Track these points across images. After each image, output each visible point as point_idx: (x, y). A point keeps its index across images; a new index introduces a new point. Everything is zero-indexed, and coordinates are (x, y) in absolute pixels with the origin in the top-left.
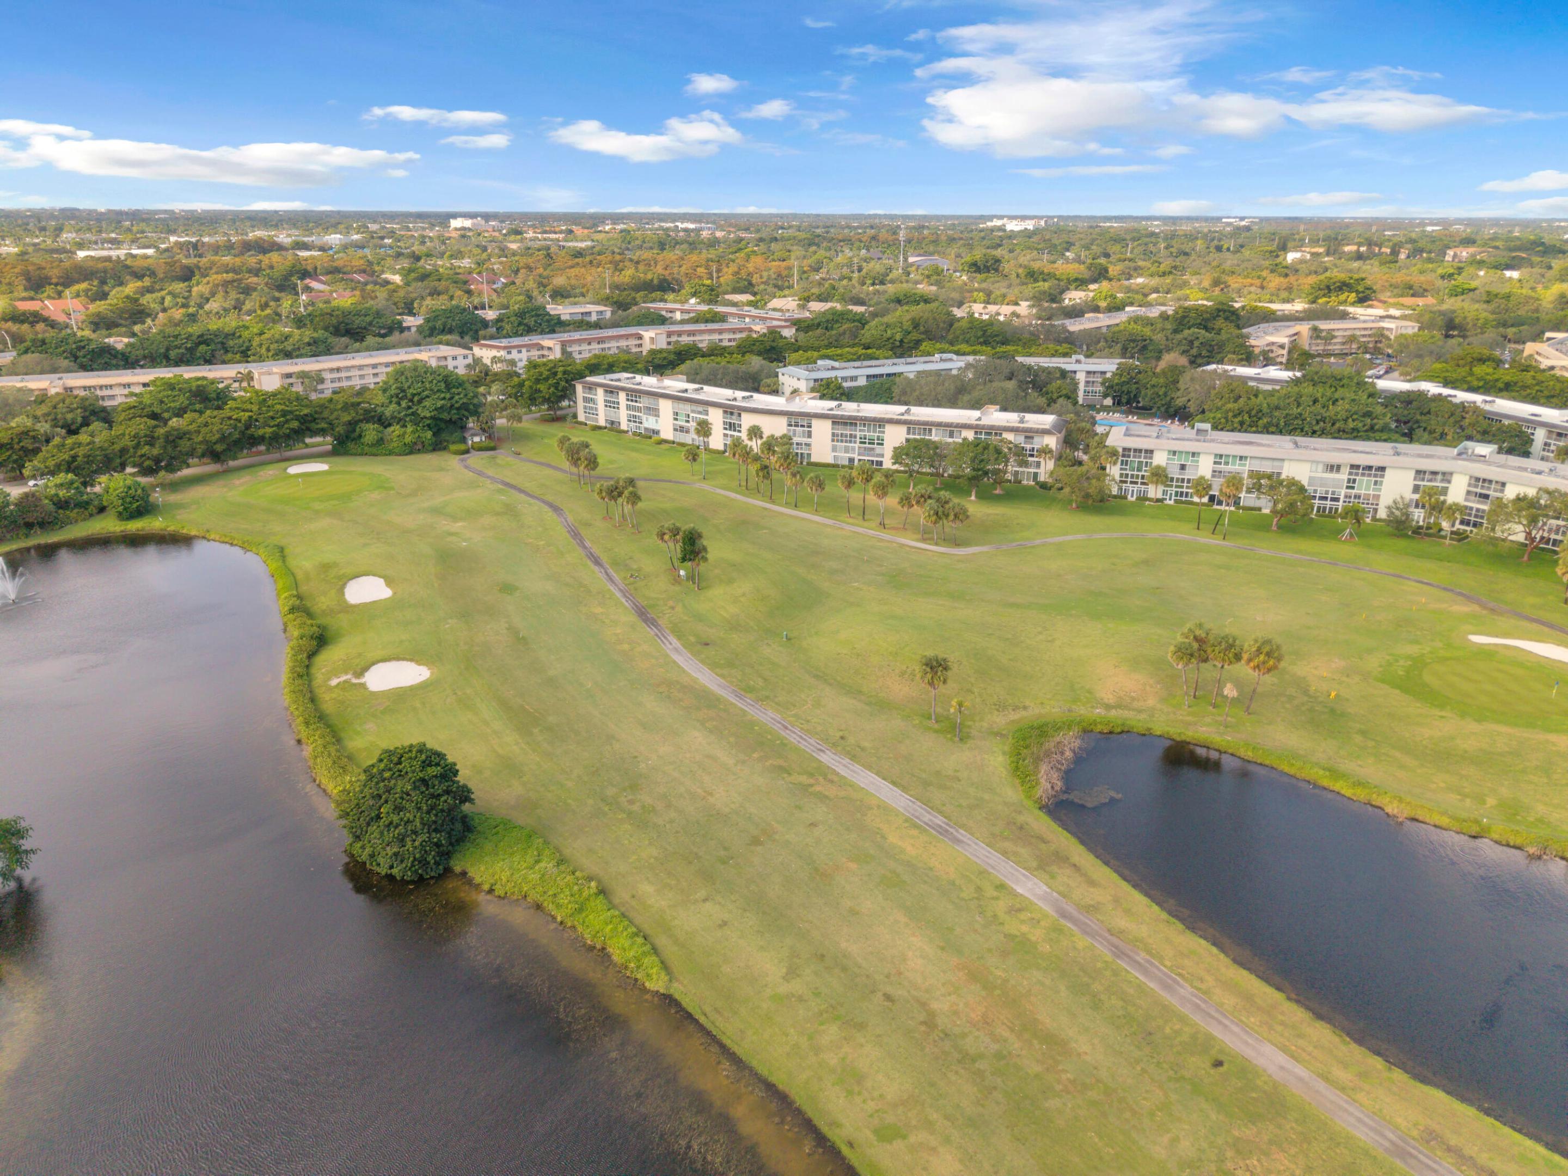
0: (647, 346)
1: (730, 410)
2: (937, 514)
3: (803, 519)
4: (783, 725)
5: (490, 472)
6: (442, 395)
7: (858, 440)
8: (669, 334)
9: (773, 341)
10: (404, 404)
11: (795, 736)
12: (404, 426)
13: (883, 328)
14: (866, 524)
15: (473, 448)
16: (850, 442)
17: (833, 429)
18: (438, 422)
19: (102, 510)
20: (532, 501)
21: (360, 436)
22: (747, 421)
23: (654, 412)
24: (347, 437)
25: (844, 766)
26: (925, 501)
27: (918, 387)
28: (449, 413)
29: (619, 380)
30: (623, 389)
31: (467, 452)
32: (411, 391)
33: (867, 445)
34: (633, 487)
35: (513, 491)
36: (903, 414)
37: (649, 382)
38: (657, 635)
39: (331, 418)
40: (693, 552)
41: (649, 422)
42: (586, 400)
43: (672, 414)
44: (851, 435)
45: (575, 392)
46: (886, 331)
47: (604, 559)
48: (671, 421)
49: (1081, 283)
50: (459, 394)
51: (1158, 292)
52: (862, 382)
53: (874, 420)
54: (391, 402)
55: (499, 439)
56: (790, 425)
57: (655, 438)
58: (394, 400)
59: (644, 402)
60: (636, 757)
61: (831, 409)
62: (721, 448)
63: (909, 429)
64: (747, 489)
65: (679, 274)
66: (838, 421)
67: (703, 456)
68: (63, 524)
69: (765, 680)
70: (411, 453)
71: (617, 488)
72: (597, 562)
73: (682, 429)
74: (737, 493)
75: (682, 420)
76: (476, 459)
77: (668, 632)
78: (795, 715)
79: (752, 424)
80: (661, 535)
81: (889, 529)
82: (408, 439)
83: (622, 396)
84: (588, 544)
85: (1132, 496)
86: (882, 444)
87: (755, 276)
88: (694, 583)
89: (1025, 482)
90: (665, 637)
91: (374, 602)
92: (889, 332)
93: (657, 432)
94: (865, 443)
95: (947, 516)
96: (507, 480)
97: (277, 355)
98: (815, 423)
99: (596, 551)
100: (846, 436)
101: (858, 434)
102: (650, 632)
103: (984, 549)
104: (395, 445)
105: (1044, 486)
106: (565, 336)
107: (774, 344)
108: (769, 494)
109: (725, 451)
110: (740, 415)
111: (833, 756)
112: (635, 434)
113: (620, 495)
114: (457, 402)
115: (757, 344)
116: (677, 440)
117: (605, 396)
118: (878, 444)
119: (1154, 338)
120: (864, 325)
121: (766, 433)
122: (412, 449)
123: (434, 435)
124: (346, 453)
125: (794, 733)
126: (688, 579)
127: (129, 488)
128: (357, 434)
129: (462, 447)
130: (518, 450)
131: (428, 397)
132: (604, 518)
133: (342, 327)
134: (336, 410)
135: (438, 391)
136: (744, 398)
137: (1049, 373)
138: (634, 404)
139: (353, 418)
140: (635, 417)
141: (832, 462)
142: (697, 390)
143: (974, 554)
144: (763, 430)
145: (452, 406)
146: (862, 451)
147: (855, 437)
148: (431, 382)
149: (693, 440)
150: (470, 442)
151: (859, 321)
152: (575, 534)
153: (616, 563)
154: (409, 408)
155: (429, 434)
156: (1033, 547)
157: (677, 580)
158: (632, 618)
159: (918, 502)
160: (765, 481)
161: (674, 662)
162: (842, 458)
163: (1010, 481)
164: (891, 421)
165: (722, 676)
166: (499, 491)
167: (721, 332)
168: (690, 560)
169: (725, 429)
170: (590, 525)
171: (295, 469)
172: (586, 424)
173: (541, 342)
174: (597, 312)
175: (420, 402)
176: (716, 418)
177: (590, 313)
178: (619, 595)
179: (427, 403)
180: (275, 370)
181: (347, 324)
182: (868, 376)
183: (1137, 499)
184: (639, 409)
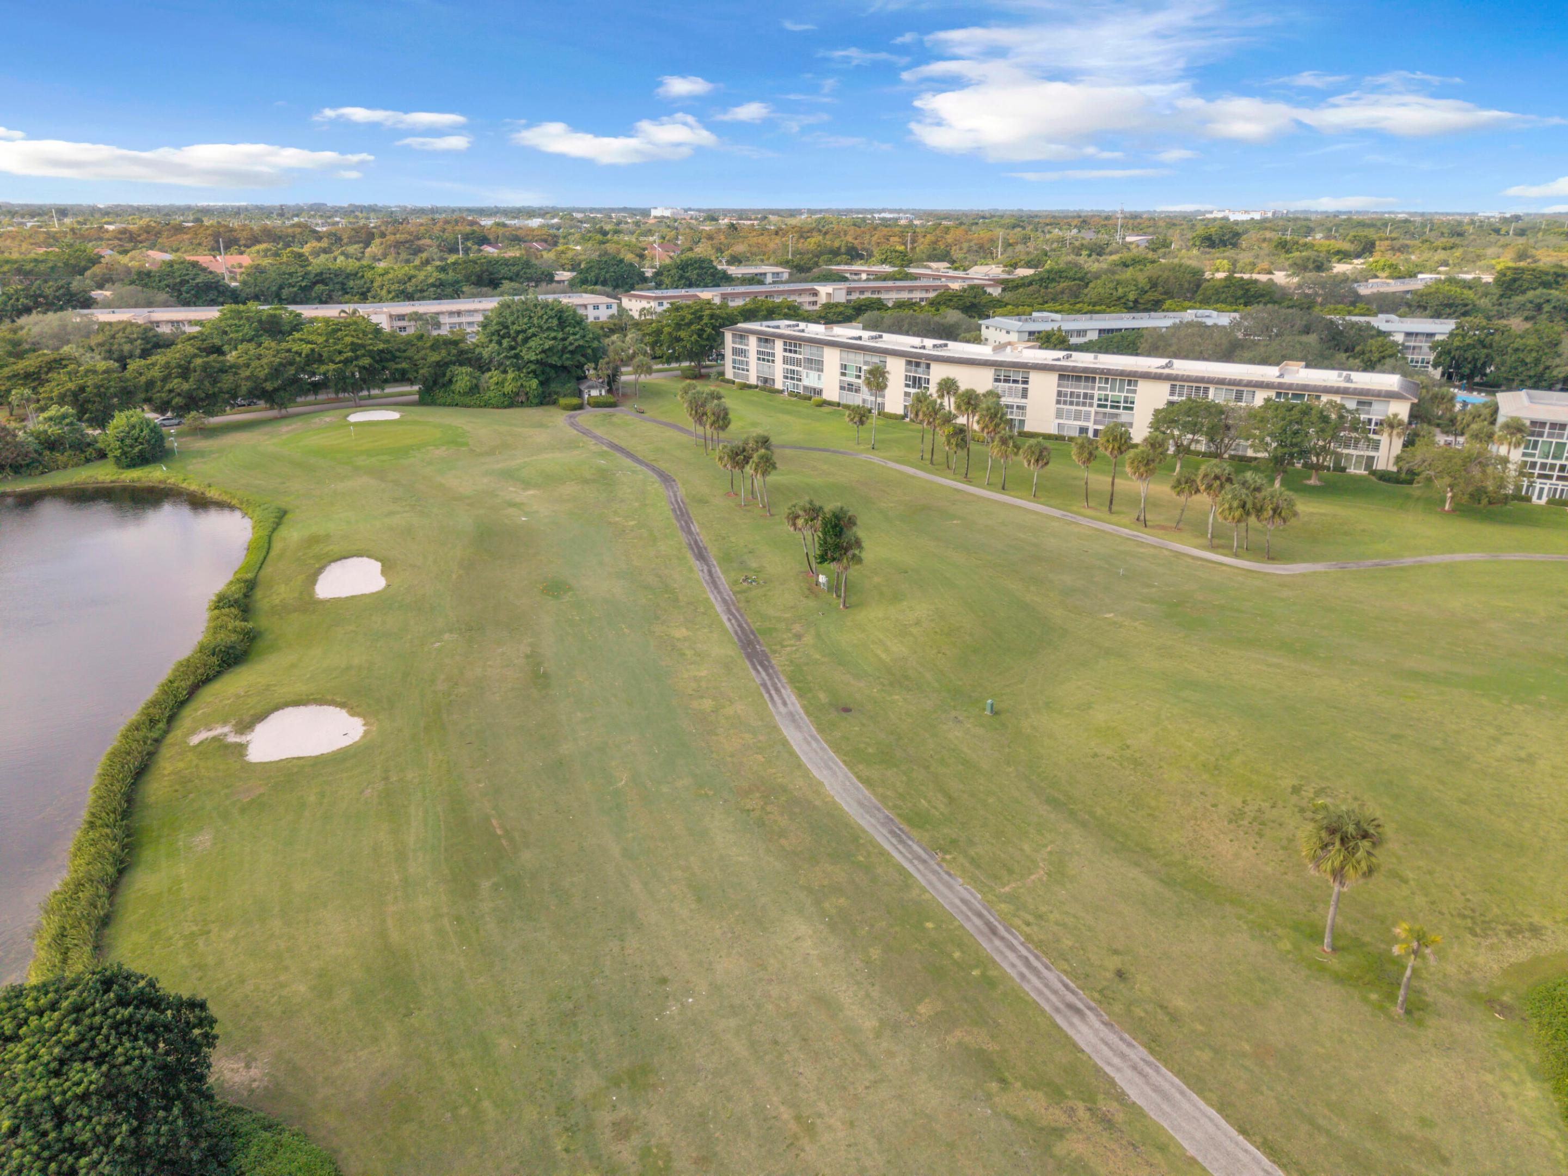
0: (823, 299)
1: (914, 360)
2: (1243, 506)
3: (1013, 506)
4: (988, 924)
5: (598, 432)
6: (553, 334)
7: (1096, 402)
8: (849, 292)
9: (975, 297)
10: (505, 343)
11: (1012, 956)
12: (505, 372)
13: (1112, 285)
14: (1114, 518)
15: (589, 404)
16: (1084, 404)
17: (1059, 386)
18: (548, 369)
19: (102, 455)
20: (639, 467)
21: (450, 381)
22: (938, 373)
23: (816, 365)
24: (435, 382)
25: (1134, 1068)
26: (1222, 486)
27: (1174, 340)
28: (560, 358)
29: (778, 327)
30: (780, 336)
31: (580, 407)
32: (515, 327)
33: (1108, 410)
34: (767, 448)
35: (618, 455)
36: (1164, 368)
37: (816, 330)
38: (764, 685)
39: (416, 357)
40: (838, 547)
41: (810, 379)
42: (736, 352)
43: (839, 367)
44: (1085, 395)
45: (723, 343)
46: (1116, 289)
47: (713, 552)
48: (837, 377)
49: (1344, 256)
50: (574, 334)
51: (1447, 265)
52: (1093, 336)
53: (1122, 373)
54: (491, 341)
55: (624, 395)
56: (997, 380)
57: (816, 398)
58: (495, 338)
59: (805, 352)
60: (664, 981)
61: (1058, 360)
62: (901, 411)
63: (1173, 387)
64: (931, 461)
65: (869, 244)
66: (1067, 375)
67: (873, 421)
68: (47, 469)
69: (951, 800)
70: (511, 405)
71: (744, 450)
72: (701, 555)
73: (850, 387)
74: (917, 467)
75: (851, 376)
76: (586, 417)
77: (784, 680)
78: (1012, 898)
79: (944, 376)
80: (793, 518)
81: (1153, 527)
82: (508, 388)
83: (779, 345)
84: (695, 528)
85: (1540, 497)
86: (1131, 409)
87: (954, 248)
88: (839, 596)
89: (1352, 470)
90: (777, 690)
91: (353, 597)
92: (1120, 290)
93: (820, 392)
94: (1105, 406)
95: (1259, 511)
96: (616, 441)
97: (397, 296)
98: (1034, 377)
99: (704, 538)
100: (1078, 396)
101: (1096, 393)
102: (756, 677)
103: (1319, 567)
104: (492, 394)
105: (1384, 477)
106: (729, 290)
107: (977, 301)
108: (964, 471)
109: (905, 416)
110: (928, 366)
111: (1105, 1032)
112: (792, 394)
113: (747, 460)
114: (571, 344)
115: (955, 299)
116: (843, 402)
117: (759, 346)
118: (1125, 408)
119: (1478, 302)
120: (1087, 285)
121: (963, 387)
122: (512, 401)
123: (542, 383)
124: (433, 403)
125: (1012, 948)
126: (830, 589)
127: (134, 427)
128: (447, 378)
129: (575, 401)
130: (643, 408)
131: (534, 335)
132: (728, 494)
133: (485, 276)
134: (423, 348)
135: (549, 329)
136: (935, 346)
137: (1360, 329)
138: (792, 355)
139: (443, 358)
140: (793, 372)
141: (1056, 432)
142: (872, 338)
143: (1303, 575)
144: (959, 384)
145: (565, 348)
146: (1100, 417)
147: (1092, 397)
148: (541, 317)
149: (864, 401)
150: (586, 396)
151: (1081, 279)
152: (682, 515)
153: (727, 559)
154: (512, 348)
155: (534, 383)
156: (1402, 569)
157: (813, 590)
158: (731, 650)
159: (1209, 487)
160: (960, 452)
161: (785, 743)
162: (1070, 427)
163: (1328, 468)
164: (1147, 376)
165: (868, 782)
166: (602, 454)
167: (911, 289)
168: (834, 559)
169: (907, 386)
170: (707, 502)
171: (357, 417)
172: (733, 382)
173: (699, 294)
174: (773, 274)
175: (526, 340)
176: (896, 370)
177: (765, 274)
178: (719, 608)
179: (532, 343)
180: (385, 310)
181: (491, 274)
182: (1101, 331)
183: (1550, 502)
184: (798, 362)
